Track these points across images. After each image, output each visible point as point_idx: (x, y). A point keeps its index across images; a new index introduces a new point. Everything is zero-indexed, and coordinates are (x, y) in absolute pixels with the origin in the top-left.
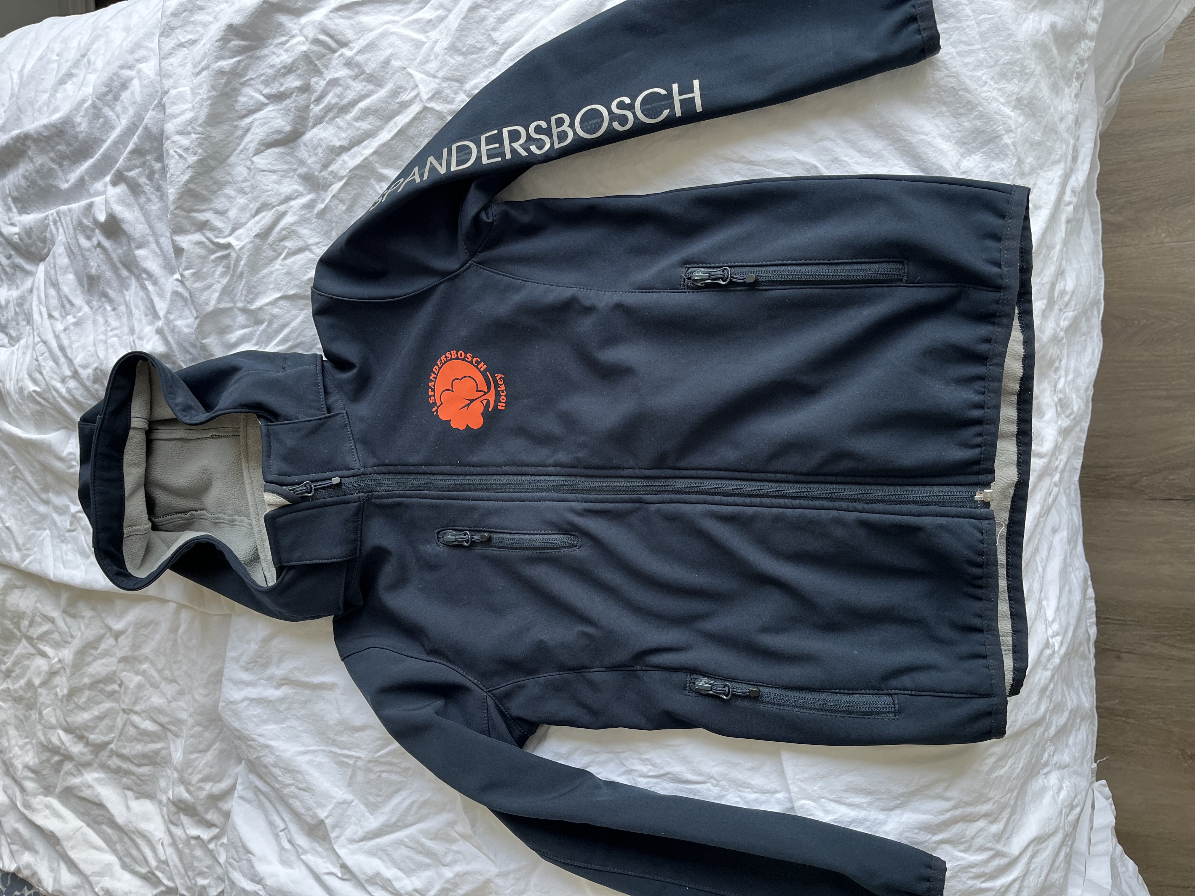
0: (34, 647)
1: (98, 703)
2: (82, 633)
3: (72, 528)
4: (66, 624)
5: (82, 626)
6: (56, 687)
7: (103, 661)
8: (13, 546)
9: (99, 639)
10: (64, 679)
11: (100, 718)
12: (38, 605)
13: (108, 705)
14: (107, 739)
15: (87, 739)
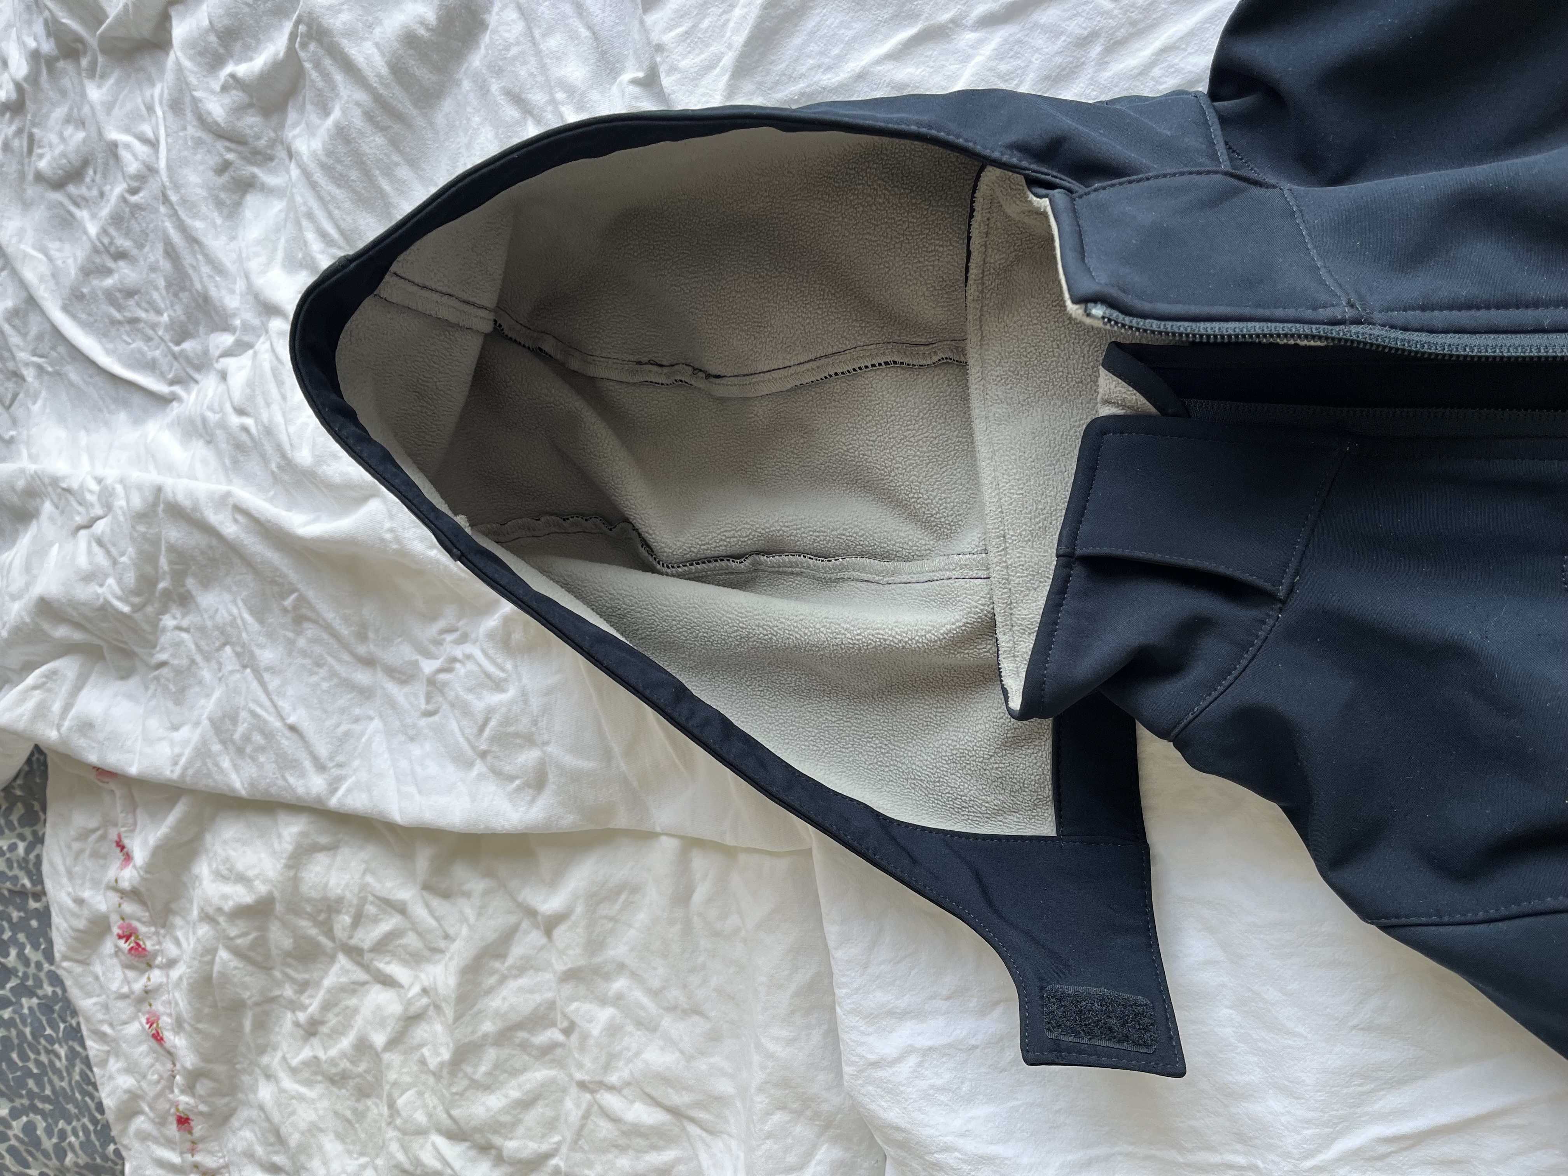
0: (366, 967)
1: (515, 1073)
2: (471, 928)
3: (430, 707)
4: (431, 912)
5: (469, 912)
6: (421, 1045)
7: (522, 982)
8: (308, 764)
9: (507, 937)
10: (438, 1027)
11: (526, 1104)
12: (369, 879)
13: (539, 1074)
14: (544, 1147)
15: (499, 1150)
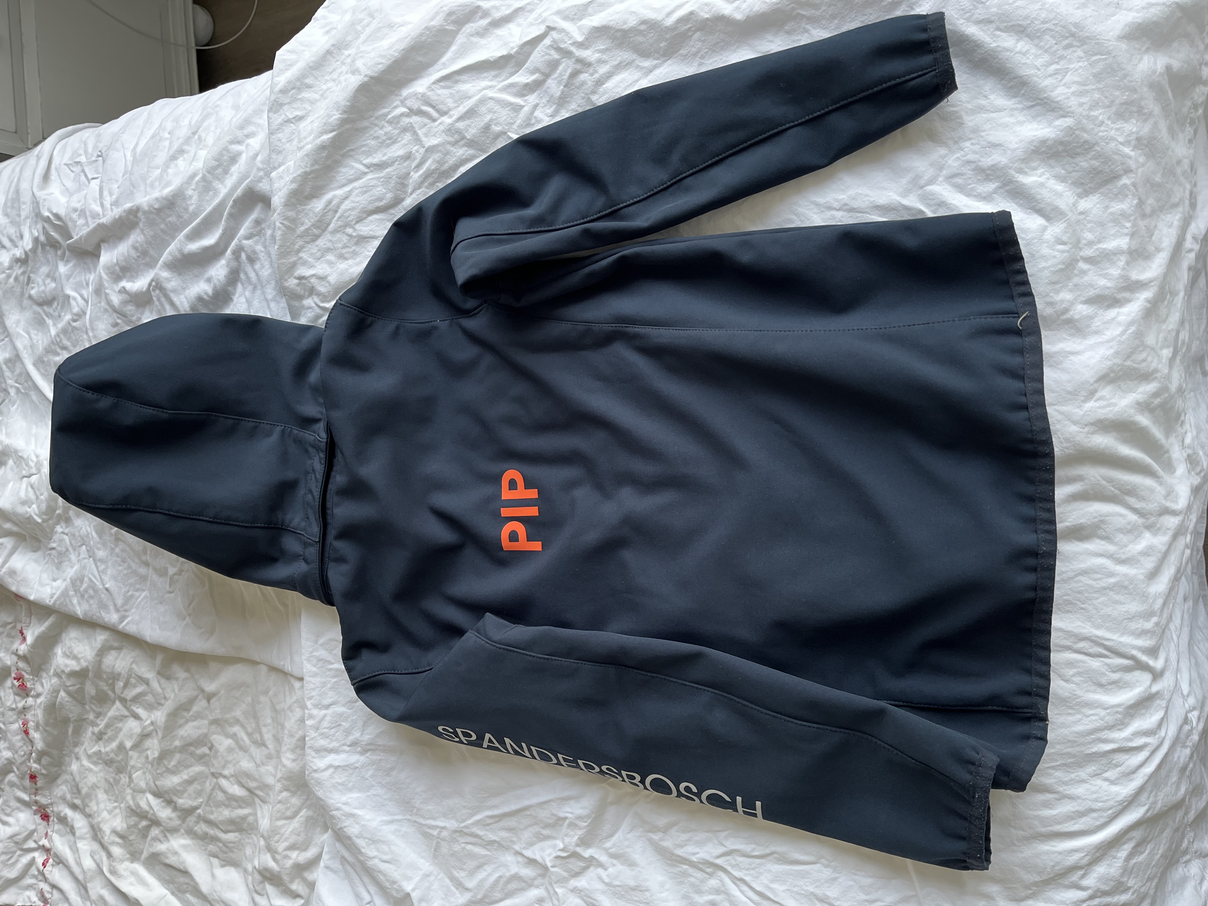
0: (128, 709)
1: (187, 767)
2: (175, 694)
3: (171, 590)
4: (160, 685)
5: (176, 687)
6: (147, 749)
7: (195, 723)
8: (112, 608)
9: (192, 701)
10: (156, 741)
11: (190, 782)
12: (134, 666)
13: (197, 769)
14: (195, 804)
15: (176, 803)
